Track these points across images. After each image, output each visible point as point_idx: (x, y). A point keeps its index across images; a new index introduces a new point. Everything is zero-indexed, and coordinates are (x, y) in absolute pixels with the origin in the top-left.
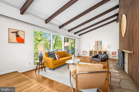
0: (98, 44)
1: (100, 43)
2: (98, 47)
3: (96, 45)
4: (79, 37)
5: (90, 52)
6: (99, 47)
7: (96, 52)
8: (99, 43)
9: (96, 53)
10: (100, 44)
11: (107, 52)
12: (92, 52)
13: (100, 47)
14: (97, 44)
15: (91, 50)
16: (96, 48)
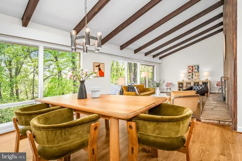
0: (192, 71)
1: (197, 68)
2: (192, 75)
3: (189, 73)
4: (160, 61)
5: (179, 84)
6: (194, 76)
7: (189, 83)
8: (194, 68)
9: (189, 85)
10: (196, 71)
11: (209, 83)
12: (182, 84)
13: (197, 75)
14: (190, 71)
15: (180, 80)
16: (190, 77)
